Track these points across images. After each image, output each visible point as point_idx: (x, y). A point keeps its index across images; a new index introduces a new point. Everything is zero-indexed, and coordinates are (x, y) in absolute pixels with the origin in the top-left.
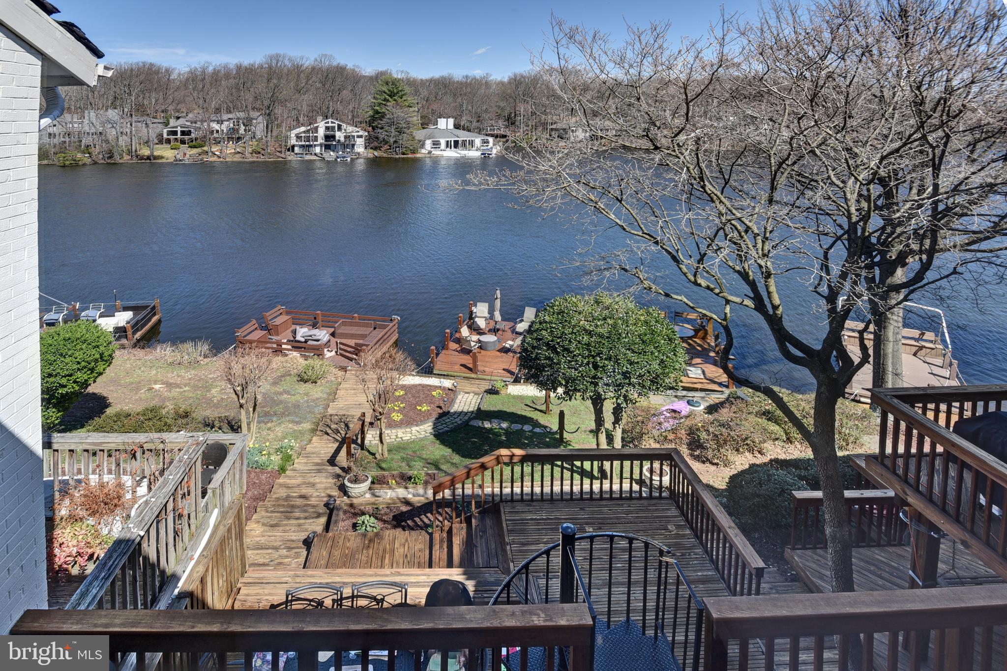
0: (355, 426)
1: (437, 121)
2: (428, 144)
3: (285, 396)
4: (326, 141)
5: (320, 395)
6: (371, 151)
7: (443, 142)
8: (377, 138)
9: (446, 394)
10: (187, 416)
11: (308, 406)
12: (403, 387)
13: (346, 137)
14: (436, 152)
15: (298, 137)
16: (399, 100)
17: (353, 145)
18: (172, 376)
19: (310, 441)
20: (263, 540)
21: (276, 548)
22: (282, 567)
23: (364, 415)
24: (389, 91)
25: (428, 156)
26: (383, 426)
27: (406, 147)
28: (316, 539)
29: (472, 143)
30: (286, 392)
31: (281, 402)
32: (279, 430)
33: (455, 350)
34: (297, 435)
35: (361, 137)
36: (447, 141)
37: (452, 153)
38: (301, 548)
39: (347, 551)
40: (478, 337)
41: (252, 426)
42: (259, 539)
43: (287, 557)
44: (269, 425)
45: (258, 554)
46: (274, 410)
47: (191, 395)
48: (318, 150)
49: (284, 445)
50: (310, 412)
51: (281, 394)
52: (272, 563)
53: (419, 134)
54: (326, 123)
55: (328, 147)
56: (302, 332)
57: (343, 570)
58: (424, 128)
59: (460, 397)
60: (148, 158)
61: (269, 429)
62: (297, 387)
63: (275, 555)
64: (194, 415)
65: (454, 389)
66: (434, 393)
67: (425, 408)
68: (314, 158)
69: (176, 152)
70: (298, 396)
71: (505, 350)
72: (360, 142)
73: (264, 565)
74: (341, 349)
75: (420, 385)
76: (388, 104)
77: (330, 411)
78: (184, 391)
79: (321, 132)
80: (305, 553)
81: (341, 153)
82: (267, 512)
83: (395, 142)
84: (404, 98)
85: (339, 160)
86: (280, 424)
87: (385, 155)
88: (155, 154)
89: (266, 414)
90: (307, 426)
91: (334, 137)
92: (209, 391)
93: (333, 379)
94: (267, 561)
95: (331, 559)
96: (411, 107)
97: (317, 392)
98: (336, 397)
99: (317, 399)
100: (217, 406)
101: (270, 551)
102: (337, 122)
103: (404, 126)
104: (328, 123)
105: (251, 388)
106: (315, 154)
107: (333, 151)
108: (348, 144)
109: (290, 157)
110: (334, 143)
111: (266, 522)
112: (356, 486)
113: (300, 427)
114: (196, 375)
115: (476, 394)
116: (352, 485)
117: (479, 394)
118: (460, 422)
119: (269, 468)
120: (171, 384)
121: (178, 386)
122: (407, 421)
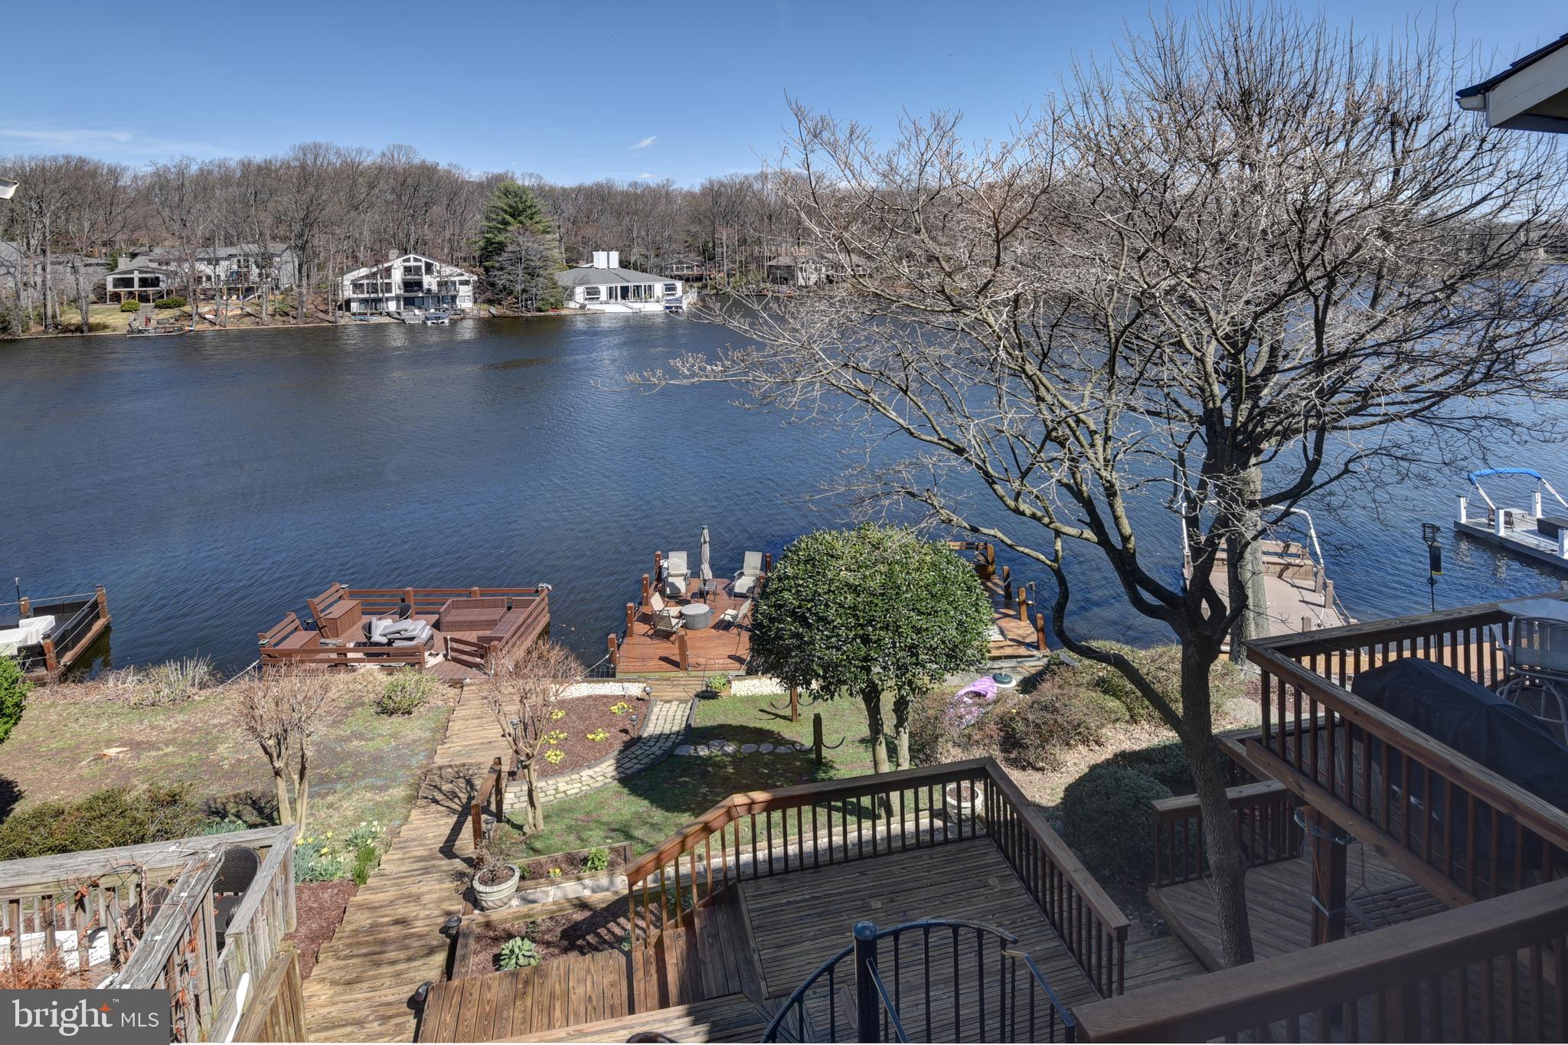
0: (483, 783)
1: (592, 256)
2: (580, 293)
3: (356, 743)
4: (406, 291)
5: (419, 734)
6: (486, 306)
7: (603, 290)
8: (493, 285)
9: (634, 708)
10: (175, 802)
11: (399, 757)
12: (561, 704)
13: (440, 284)
14: (592, 306)
15: (357, 286)
16: (528, 223)
17: (454, 298)
18: (142, 728)
19: (407, 818)
23: (498, 761)
24: (510, 206)
25: (579, 312)
26: (534, 776)
27: (543, 300)
29: (649, 290)
30: (355, 735)
31: (349, 755)
32: (348, 808)
33: (645, 635)
34: (380, 812)
35: (466, 283)
36: (611, 288)
37: (617, 308)
38: (405, 1014)
39: (487, 1009)
41: (298, 806)
44: (330, 799)
46: (336, 770)
47: (179, 760)
48: (392, 306)
49: (360, 832)
50: (403, 767)
51: (348, 740)
53: (564, 277)
54: (404, 261)
55: (409, 302)
56: (382, 627)
58: (571, 267)
59: (656, 710)
60: (79, 328)
61: (330, 806)
62: (376, 724)
64: (188, 799)
65: (647, 698)
66: (614, 709)
67: (602, 735)
68: (387, 319)
70: (378, 740)
71: (725, 625)
72: (465, 291)
74: (454, 650)
75: (589, 697)
76: (509, 228)
77: (439, 760)
78: (166, 755)
79: (397, 276)
81: (432, 311)
82: (339, 958)
83: (524, 291)
84: (537, 218)
85: (429, 323)
86: (349, 794)
87: (509, 313)
88: (94, 320)
89: (323, 780)
90: (399, 792)
91: (419, 284)
92: (214, 749)
93: (440, 703)
96: (548, 232)
97: (412, 729)
98: (448, 733)
99: (414, 742)
100: (229, 775)
102: (424, 259)
103: (539, 264)
104: (408, 260)
105: (293, 737)
106: (389, 314)
107: (420, 308)
108: (445, 296)
109: (344, 319)
110: (421, 295)
111: (336, 977)
112: (495, 888)
113: (386, 797)
114: (186, 723)
115: (681, 701)
116: (488, 889)
117: (686, 702)
118: (658, 753)
119: (336, 879)
120: (139, 744)
121: (152, 746)
122: (574, 763)
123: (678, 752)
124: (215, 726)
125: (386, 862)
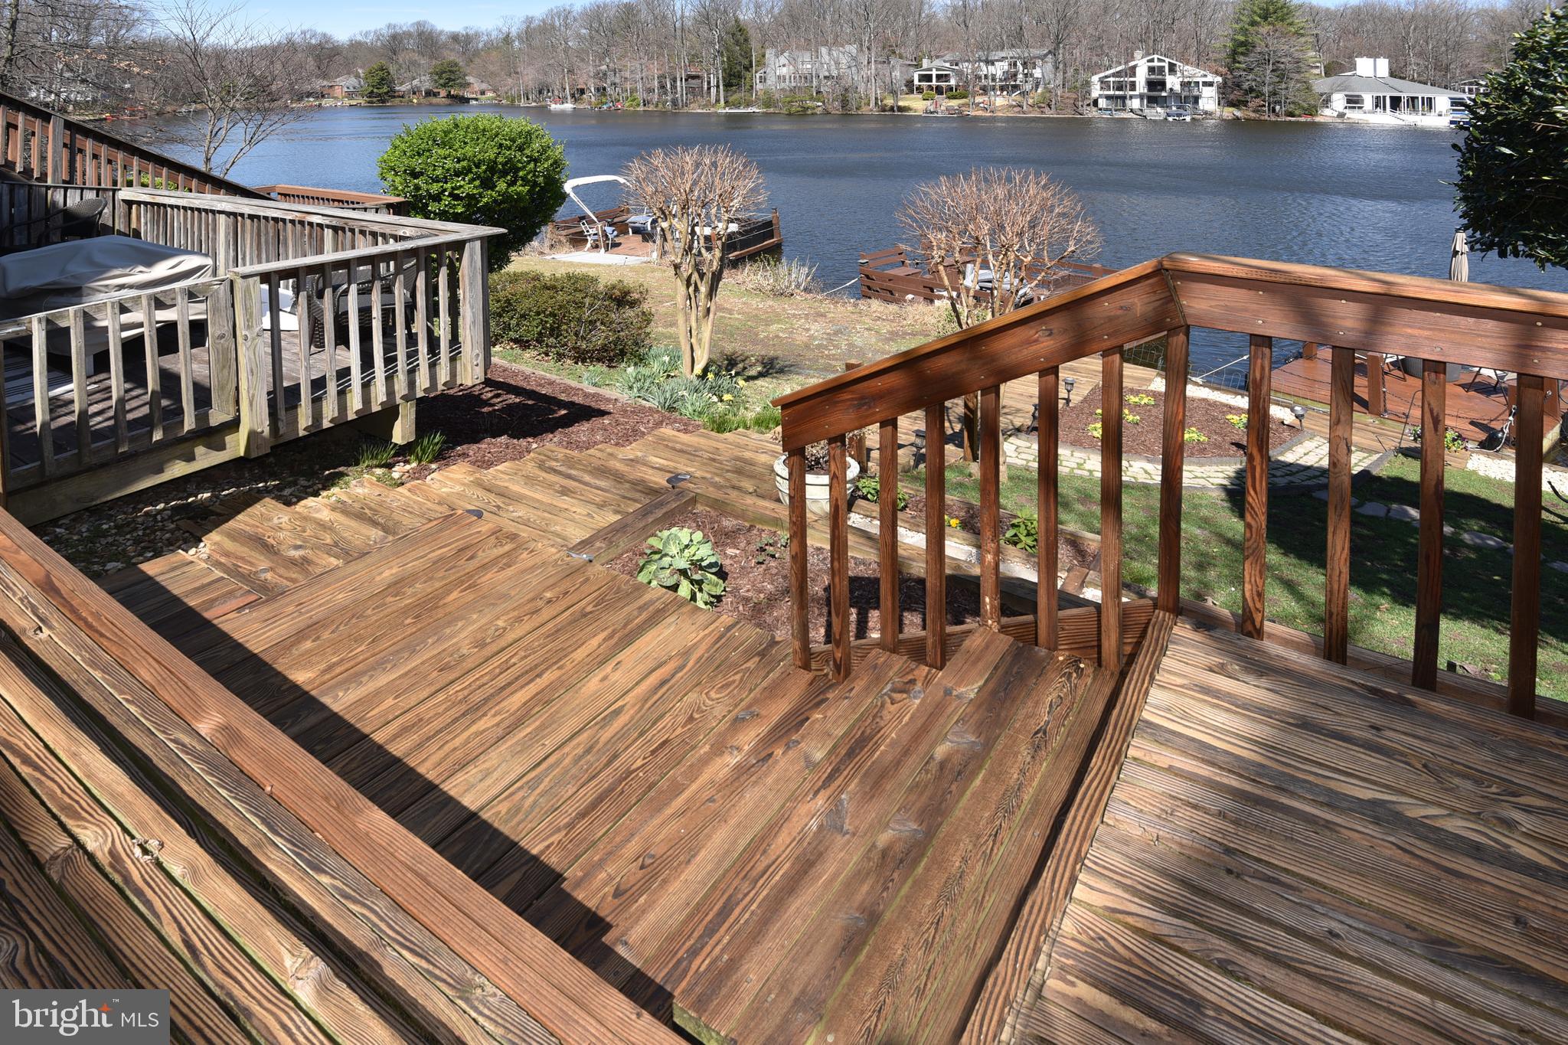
1: (1357, 62)
2: (1339, 101)
4: (1149, 90)
6: (1229, 108)
7: (1369, 98)
8: (1239, 85)
13: (1183, 85)
14: (1354, 115)
15: (1105, 83)
17: (1196, 99)
25: (1335, 121)
27: (1295, 104)
29: (1429, 103)
35: (1210, 84)
36: (1378, 98)
37: (1387, 119)
48: (1135, 104)
53: (1322, 82)
54: (1150, 61)
55: (1153, 101)
58: (1329, 74)
59: (1310, 444)
60: (892, 109)
65: (1298, 426)
68: (1131, 115)
69: (929, 103)
72: (1210, 93)
79: (1142, 75)
81: (1174, 108)
83: (1276, 93)
85: (1170, 119)
87: (1253, 115)
88: (901, 103)
91: (1161, 84)
102: (1170, 60)
104: (1154, 60)
106: (1132, 111)
107: (1162, 106)
108: (1188, 96)
109: (1092, 113)
110: (1164, 94)
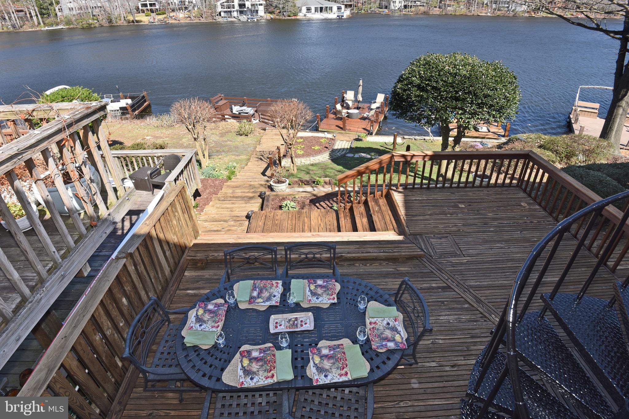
3: (229, 142)
4: (240, 8)
5: (250, 142)
6: (269, 14)
7: (313, 8)
9: (329, 141)
11: (244, 148)
12: (301, 138)
15: (222, 6)
18: (158, 133)
19: (247, 165)
20: (216, 216)
21: (225, 221)
22: (231, 232)
26: (293, 157)
27: (290, 11)
28: (253, 215)
29: (331, 8)
30: (228, 140)
31: (227, 145)
32: (226, 159)
33: (333, 118)
34: (238, 161)
35: (261, 4)
36: (316, 8)
38: (244, 220)
39: (276, 222)
40: (347, 110)
42: (214, 216)
43: (234, 226)
44: (220, 157)
45: (213, 224)
46: (222, 150)
47: (170, 142)
48: (235, 14)
49: (230, 166)
50: (245, 150)
51: (226, 141)
52: (223, 230)
56: (236, 109)
57: (276, 234)
59: (338, 142)
61: (220, 159)
62: (236, 138)
63: (225, 224)
65: (334, 138)
66: (322, 140)
67: (317, 148)
70: (237, 142)
71: (364, 119)
72: (261, 8)
73: (217, 231)
74: (262, 118)
75: (312, 136)
77: (258, 149)
78: (166, 140)
79: (236, 2)
80: (247, 223)
81: (250, 16)
82: (219, 200)
86: (226, 156)
87: (277, 17)
89: (218, 151)
90: (244, 157)
91: (244, 5)
92: (181, 140)
93: (258, 134)
94: (219, 229)
95: (265, 227)
97: (249, 140)
98: (261, 143)
99: (249, 144)
101: (222, 223)
109: (219, 19)
110: (245, 10)
111: (218, 206)
112: (279, 185)
113: (239, 158)
114: (172, 132)
115: (347, 141)
116: (276, 185)
117: (349, 141)
118: (339, 155)
119: (221, 178)
120: (157, 137)
121: (161, 138)
122: (307, 154)
123: (346, 155)
124: (182, 134)
125: (239, 175)
